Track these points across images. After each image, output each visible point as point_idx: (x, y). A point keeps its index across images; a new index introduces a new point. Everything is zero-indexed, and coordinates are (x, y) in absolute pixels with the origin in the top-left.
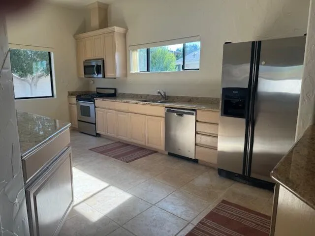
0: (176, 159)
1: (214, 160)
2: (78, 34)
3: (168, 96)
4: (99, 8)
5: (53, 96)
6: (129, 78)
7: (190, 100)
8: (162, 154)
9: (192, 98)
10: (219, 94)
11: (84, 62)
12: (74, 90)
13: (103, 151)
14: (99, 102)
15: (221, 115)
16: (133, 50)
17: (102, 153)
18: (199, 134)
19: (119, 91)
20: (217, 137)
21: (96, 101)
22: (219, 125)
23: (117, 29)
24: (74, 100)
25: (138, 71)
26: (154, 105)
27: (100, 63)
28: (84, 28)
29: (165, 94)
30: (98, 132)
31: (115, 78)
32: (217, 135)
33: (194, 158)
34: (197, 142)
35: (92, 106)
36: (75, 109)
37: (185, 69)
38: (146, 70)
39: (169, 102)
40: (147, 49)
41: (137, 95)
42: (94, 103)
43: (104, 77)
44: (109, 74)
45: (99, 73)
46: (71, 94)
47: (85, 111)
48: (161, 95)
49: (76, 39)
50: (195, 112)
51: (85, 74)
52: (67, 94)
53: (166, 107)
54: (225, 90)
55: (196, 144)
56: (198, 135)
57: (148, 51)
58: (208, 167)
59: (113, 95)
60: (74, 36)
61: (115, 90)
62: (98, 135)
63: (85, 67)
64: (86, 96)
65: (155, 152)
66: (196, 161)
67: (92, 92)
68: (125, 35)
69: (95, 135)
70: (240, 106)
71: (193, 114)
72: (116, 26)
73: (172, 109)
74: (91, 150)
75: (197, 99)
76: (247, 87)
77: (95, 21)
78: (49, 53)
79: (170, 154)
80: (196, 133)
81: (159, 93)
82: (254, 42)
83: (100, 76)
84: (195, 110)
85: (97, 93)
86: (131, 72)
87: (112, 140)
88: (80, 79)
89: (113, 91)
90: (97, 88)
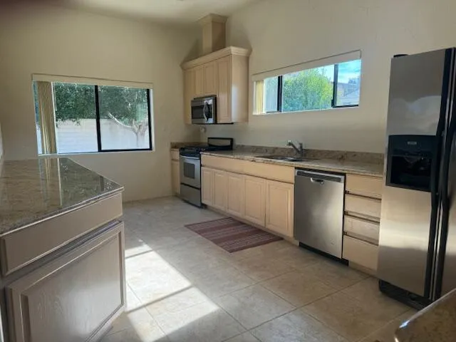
0: (310, 255)
1: (372, 264)
2: (188, 61)
3: (306, 150)
4: (214, 22)
5: (151, 149)
6: (251, 124)
7: (342, 157)
8: (289, 243)
9: (347, 153)
11: (192, 101)
12: (178, 141)
13: (202, 230)
14: (207, 157)
15: (387, 184)
16: (258, 82)
17: (200, 232)
18: (350, 215)
19: (237, 143)
20: (379, 223)
21: (202, 156)
22: (382, 201)
23: (234, 50)
24: (177, 154)
25: (264, 112)
26: (279, 164)
27: (210, 102)
28: (195, 53)
29: (301, 147)
30: (203, 202)
31: (232, 123)
32: (379, 219)
33: (340, 257)
34: (346, 230)
35: (197, 164)
36: (178, 166)
37: (338, 105)
38: (276, 110)
39: (308, 160)
40: (279, 77)
41: (261, 148)
42: (200, 159)
43: (216, 122)
44: (222, 117)
45: (209, 116)
46: (174, 146)
47: (189, 171)
48: (294, 146)
49: (183, 68)
50: (342, 177)
51: (193, 118)
52: (169, 146)
53: (296, 168)
54: (393, 139)
55: (344, 233)
56: (347, 218)
57: (280, 79)
58: (363, 273)
59: (228, 147)
60: (182, 66)
61: (232, 140)
62: (204, 206)
63: (193, 108)
64: (191, 149)
65: (279, 238)
66: (344, 262)
67: (202, 143)
68: (247, 59)
69: (199, 205)
70: (422, 168)
71: (339, 180)
72: (234, 46)
73: (305, 172)
74: (186, 226)
75: (354, 154)
76: (434, 133)
77: (208, 42)
78: (148, 91)
79: (302, 246)
80: (345, 213)
81: (290, 144)
83: (211, 121)
84: (344, 175)
85: (210, 145)
86: (254, 114)
87: (223, 215)
88: (187, 125)
89: (228, 143)
90: (209, 138)
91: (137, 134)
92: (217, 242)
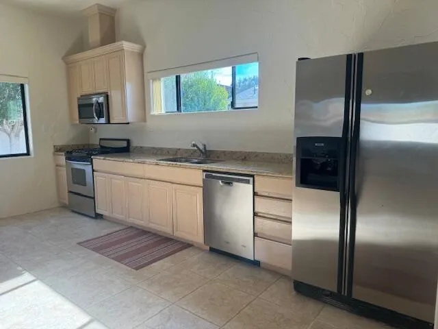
0: (222, 260)
1: (286, 264)
2: (71, 55)
3: (210, 151)
4: (101, 14)
5: (28, 154)
6: (149, 123)
7: (244, 158)
8: (199, 249)
9: (249, 153)
10: (290, 148)
11: (79, 99)
12: (64, 144)
13: (100, 247)
14: (99, 162)
15: (297, 185)
16: (154, 80)
17: (97, 250)
18: (260, 216)
19: (135, 143)
20: (291, 223)
21: (94, 160)
22: (293, 202)
23: (127, 45)
24: (62, 159)
25: (163, 112)
26: (185, 167)
27: (101, 99)
28: (81, 45)
29: (205, 148)
30: (98, 211)
31: (128, 123)
32: (291, 219)
33: (253, 259)
34: (256, 231)
35: (88, 169)
36: (64, 172)
37: (237, 106)
38: (176, 110)
39: (213, 162)
40: (177, 77)
41: (161, 149)
42: (92, 164)
43: (108, 122)
44: (116, 117)
45: (100, 116)
46: (58, 150)
47: (79, 177)
48: (198, 147)
49: (67, 64)
50: (251, 179)
51: (80, 118)
52: (52, 150)
53: (204, 171)
54: (300, 141)
55: (255, 235)
56: (257, 219)
58: (276, 273)
59: (123, 149)
60: (63, 59)
61: (128, 141)
62: (98, 216)
63: (80, 106)
64: (81, 152)
65: (187, 245)
66: (256, 264)
67: (93, 145)
68: (141, 55)
69: (94, 216)
70: (329, 169)
71: (248, 182)
72: (126, 40)
73: (214, 174)
74: (79, 244)
75: (256, 155)
76: (340, 135)
77: (94, 34)
78: (22, 86)
79: (212, 250)
80: (255, 214)
81: (194, 145)
82: (351, 55)
83: (103, 120)
84: (253, 176)
85: (102, 147)
86: (152, 113)
87: (122, 225)
88: (73, 125)
89: (124, 144)
90: (100, 139)
91: (9, 135)
92: (120, 259)
